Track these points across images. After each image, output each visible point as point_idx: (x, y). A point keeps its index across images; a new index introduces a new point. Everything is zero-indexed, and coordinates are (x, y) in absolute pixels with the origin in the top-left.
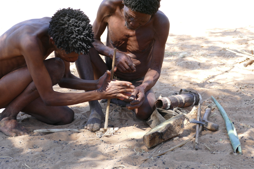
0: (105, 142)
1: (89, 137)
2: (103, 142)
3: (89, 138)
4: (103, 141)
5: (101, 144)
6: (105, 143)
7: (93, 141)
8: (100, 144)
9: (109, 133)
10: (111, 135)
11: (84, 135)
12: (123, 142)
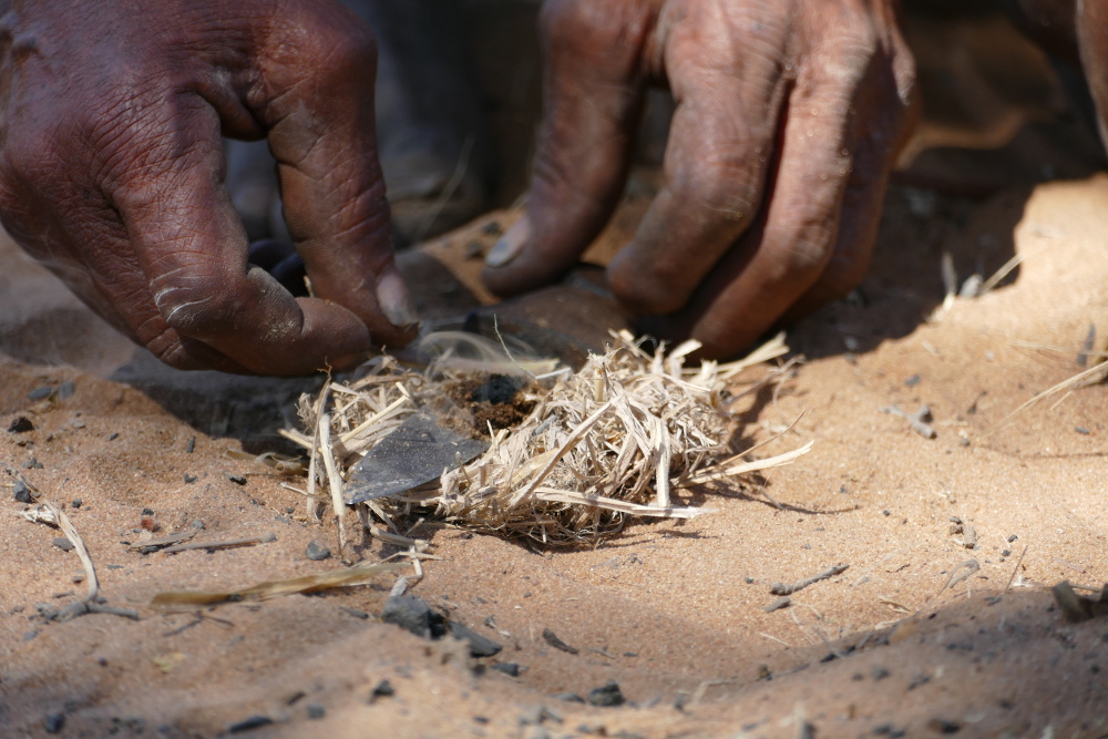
0: (482, 657)
1: (146, 537)
2: (448, 643)
3: (136, 564)
4: (436, 625)
5: (404, 688)
6: (496, 681)
7: (231, 611)
8: (383, 692)
9: (591, 477)
10: (617, 506)
11: (34, 479)
12: (877, 657)
